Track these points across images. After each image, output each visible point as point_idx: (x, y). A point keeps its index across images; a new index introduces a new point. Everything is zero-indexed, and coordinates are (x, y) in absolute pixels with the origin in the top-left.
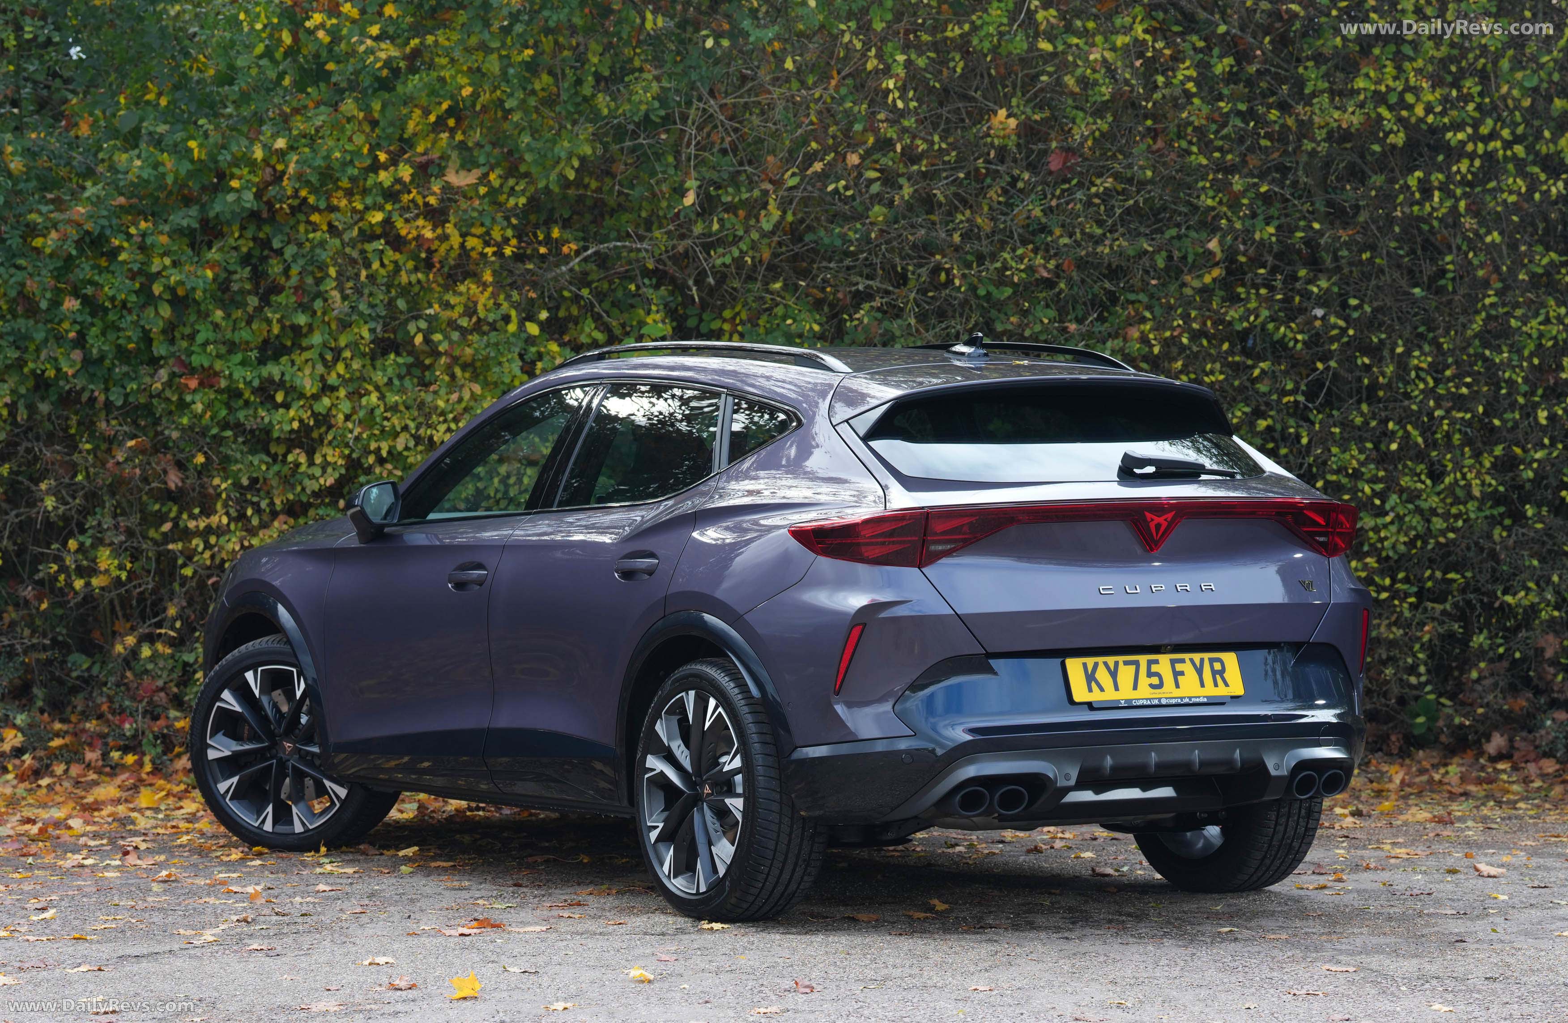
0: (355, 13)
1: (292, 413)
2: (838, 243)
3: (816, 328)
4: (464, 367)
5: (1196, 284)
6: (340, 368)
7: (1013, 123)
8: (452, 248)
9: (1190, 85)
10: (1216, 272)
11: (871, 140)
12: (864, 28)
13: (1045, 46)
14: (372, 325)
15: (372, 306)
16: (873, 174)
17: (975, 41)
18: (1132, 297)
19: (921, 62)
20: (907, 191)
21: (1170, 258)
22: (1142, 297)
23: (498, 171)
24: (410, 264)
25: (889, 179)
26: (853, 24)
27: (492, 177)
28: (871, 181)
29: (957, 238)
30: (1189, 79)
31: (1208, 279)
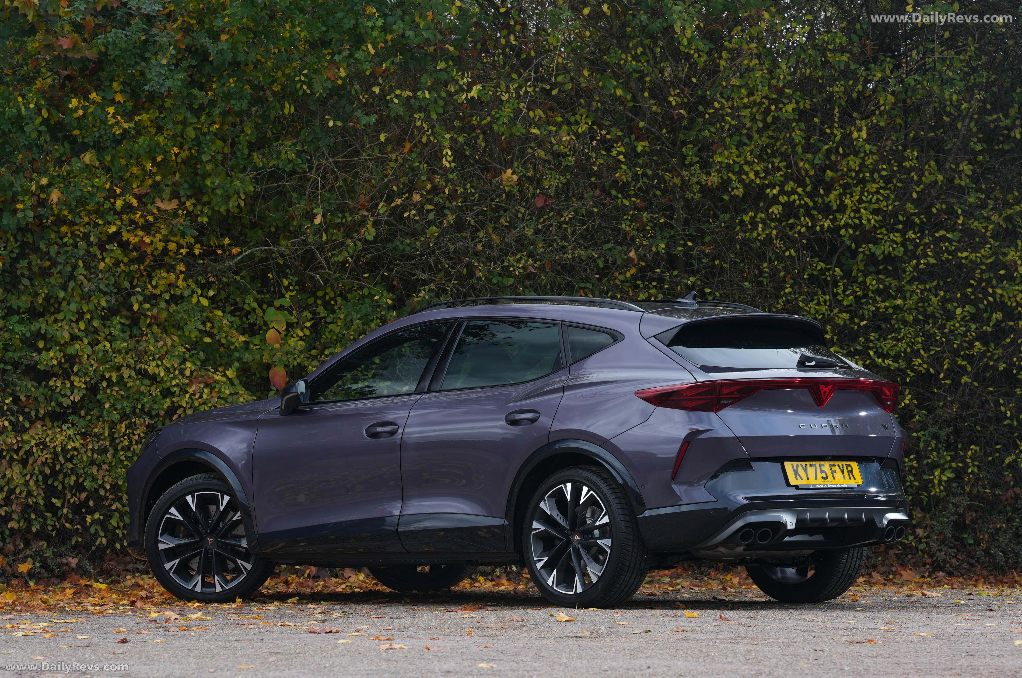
0: (98, 99)
1: (51, 354)
2: (407, 249)
3: (390, 302)
4: (159, 325)
5: (621, 278)
6: (82, 326)
7: (515, 177)
8: (156, 249)
9: (621, 157)
10: (633, 271)
11: (429, 186)
12: (427, 118)
13: (534, 131)
14: (108, 298)
15: (107, 285)
16: (429, 207)
17: (495, 127)
18: (582, 285)
19: (461, 139)
20: (451, 218)
21: (606, 261)
22: (589, 285)
23: (193, 201)
24: (126, 260)
25: (440, 210)
26: (422, 115)
27: (188, 204)
28: (429, 211)
29: (480, 247)
30: (619, 153)
31: (628, 275)
